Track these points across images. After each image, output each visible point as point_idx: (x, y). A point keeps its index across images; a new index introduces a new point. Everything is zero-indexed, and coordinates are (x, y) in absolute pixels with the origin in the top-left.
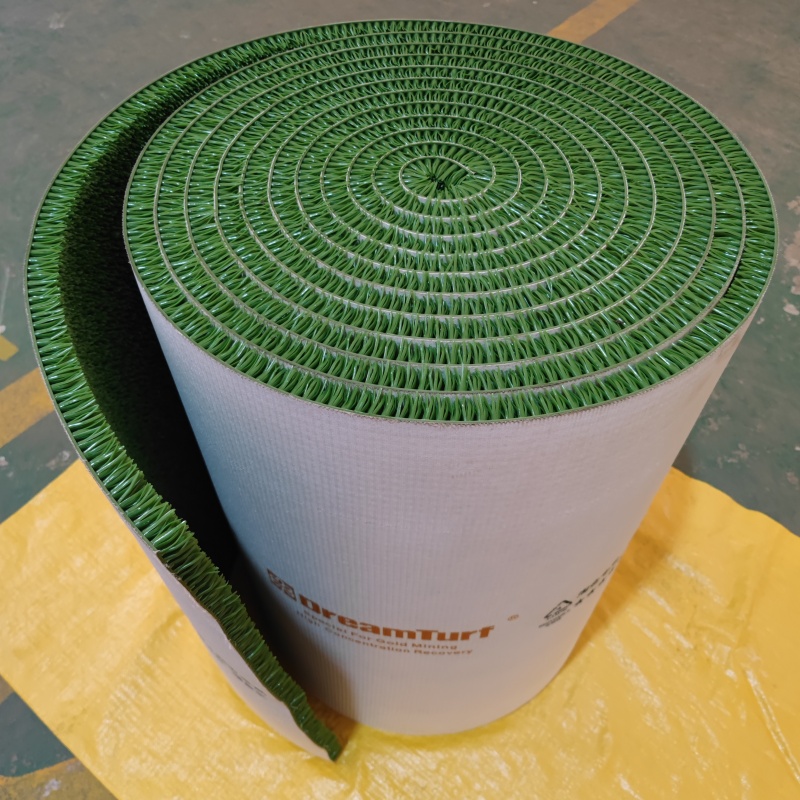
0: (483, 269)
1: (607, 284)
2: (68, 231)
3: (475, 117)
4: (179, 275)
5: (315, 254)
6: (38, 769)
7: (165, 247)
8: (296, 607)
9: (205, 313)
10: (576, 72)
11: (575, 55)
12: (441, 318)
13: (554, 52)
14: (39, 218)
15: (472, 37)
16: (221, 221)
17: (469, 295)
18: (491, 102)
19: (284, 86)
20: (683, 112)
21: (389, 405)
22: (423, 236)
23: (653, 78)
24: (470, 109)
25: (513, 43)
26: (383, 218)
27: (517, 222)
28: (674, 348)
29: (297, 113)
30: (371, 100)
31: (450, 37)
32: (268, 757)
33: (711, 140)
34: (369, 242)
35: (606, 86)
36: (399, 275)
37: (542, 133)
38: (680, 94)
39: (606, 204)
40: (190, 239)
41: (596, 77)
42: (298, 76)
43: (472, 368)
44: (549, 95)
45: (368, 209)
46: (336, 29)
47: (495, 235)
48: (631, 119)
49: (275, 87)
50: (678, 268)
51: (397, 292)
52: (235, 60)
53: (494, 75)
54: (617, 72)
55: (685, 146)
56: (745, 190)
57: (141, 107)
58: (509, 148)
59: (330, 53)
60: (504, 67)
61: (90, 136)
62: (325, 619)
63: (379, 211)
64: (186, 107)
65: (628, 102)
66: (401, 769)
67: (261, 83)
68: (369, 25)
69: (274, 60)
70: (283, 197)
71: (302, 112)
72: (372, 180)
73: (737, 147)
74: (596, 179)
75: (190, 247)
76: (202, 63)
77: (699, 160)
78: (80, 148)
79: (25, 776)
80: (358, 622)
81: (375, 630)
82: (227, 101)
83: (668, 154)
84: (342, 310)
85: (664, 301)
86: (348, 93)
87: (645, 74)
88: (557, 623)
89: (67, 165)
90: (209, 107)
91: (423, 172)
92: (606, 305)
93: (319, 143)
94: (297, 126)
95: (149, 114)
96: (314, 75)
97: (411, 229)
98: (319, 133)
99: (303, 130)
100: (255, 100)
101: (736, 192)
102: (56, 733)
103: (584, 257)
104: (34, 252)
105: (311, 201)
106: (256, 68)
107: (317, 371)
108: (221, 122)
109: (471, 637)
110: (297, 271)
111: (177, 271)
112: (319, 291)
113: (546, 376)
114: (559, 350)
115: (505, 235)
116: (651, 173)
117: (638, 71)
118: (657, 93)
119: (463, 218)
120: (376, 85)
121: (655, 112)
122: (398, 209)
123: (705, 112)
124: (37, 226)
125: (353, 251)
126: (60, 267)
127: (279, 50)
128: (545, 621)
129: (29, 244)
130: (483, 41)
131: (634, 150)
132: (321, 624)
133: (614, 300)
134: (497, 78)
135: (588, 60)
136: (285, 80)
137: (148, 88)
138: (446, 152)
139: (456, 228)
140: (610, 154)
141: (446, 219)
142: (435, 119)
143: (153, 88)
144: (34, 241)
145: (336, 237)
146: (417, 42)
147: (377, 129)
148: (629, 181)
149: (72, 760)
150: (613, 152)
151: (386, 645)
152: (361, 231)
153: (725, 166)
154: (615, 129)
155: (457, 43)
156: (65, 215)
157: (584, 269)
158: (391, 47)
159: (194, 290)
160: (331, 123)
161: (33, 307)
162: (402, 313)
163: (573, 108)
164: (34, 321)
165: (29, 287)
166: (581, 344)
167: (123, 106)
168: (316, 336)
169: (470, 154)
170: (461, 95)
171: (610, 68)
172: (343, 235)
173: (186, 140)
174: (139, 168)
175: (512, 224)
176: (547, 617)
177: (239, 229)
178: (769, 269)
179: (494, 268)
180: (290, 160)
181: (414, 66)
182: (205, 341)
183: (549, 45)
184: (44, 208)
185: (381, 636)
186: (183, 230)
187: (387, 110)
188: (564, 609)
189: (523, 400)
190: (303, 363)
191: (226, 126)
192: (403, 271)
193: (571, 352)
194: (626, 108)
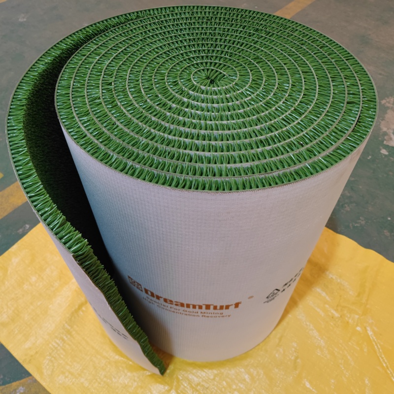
0: (234, 119)
1: (295, 126)
2: (28, 105)
3: (228, 49)
4: (83, 124)
5: (151, 113)
6: (13, 382)
7: (76, 111)
8: (143, 295)
9: (96, 142)
10: (277, 29)
11: (277, 21)
12: (213, 143)
13: (266, 20)
14: (13, 98)
15: (226, 13)
16: (103, 99)
17: (227, 132)
18: (236, 42)
19: (134, 36)
20: (330, 46)
21: (188, 184)
22: (204, 105)
23: (315, 31)
24: (226, 46)
25: (246, 16)
26: (184, 97)
27: (250, 98)
28: (328, 156)
29: (141, 48)
30: (177, 42)
31: (215, 13)
32: (129, 374)
33: (344, 59)
34: (177, 108)
35: (292, 35)
36: (192, 123)
37: (261, 57)
38: (328, 38)
39: (293, 89)
40: (88, 107)
41: (287, 31)
42: (141, 31)
43: (229, 166)
44: (264, 39)
45: (177, 92)
46: (159, 10)
47: (239, 104)
48: (305, 50)
49: (130, 36)
50: (329, 118)
51: (191, 131)
52: (110, 24)
53: (237, 30)
54: (297, 28)
55: (331, 62)
56: (361, 82)
57: (64, 46)
58: (245, 64)
59: (157, 21)
60: (242, 27)
61: (39, 60)
62: (157, 301)
63: (182, 93)
64: (86, 46)
65: (303, 42)
66: (195, 379)
67: (123, 35)
68: (176, 8)
69: (129, 24)
70: (134, 87)
71: (144, 48)
72: (178, 79)
73: (357, 62)
74: (288, 78)
75: (88, 111)
76: (94, 26)
77: (338, 69)
78: (34, 65)
79: (7, 386)
80: (174, 301)
81: (182, 305)
82: (106, 43)
83: (323, 66)
84: (164, 140)
85: (323, 133)
86: (166, 39)
87: (311, 29)
88: (273, 301)
89: (27, 73)
90: (97, 46)
91: (203, 75)
92: (294, 136)
93: (152, 62)
94: (141, 54)
95: (68, 50)
96: (149, 31)
97: (197, 101)
98: (152, 57)
99: (144, 56)
100: (120, 43)
101: (357, 83)
102: (22, 364)
103: (283, 114)
104: (11, 114)
105: (148, 89)
106: (121, 28)
107: (152, 168)
108: (103, 53)
109: (230, 307)
110: (141, 122)
111: (82, 122)
112: (153, 131)
113: (265, 169)
114: (271, 157)
115: (244, 104)
116: (315, 75)
117: (308, 28)
118: (317, 38)
119: (223, 96)
120: (180, 35)
121: (316, 47)
122: (191, 92)
123: (340, 47)
124: (12, 102)
125: (169, 112)
126: (24, 121)
127: (132, 20)
128: (267, 300)
129: (8, 110)
130: (231, 15)
131: (307, 64)
132: (155, 303)
133: (298, 133)
134: (239, 31)
135: (283, 23)
136: (135, 33)
137: (67, 37)
138: (214, 66)
139: (220, 101)
140: (295, 66)
141: (215, 97)
142: (209, 51)
143: (70, 37)
144: (11, 108)
145: (161, 105)
146: (199, 15)
147: (180, 55)
148: (304, 78)
149: (30, 377)
150: (296, 65)
151: (188, 313)
152: (173, 102)
153: (351, 71)
154: (297, 54)
155: (219, 15)
156: (26, 97)
157: (283, 119)
158: (187, 18)
159: (90, 131)
160: (158, 53)
161: (10, 140)
162: (194, 140)
163: (276, 45)
164: (10, 146)
165: (8, 130)
166: (283, 154)
167: (55, 46)
168: (151, 152)
169: (226, 67)
170: (221, 39)
171: (294, 27)
172: (164, 105)
173: (86, 61)
174: (63, 74)
175: (247, 99)
176: (267, 297)
177: (113, 102)
178: (374, 119)
179: (239, 119)
180: (138, 70)
181: (198, 26)
182: (96, 155)
183: (264, 16)
184: (16, 93)
185: (185, 308)
186: (85, 103)
187: (185, 47)
188: (276, 294)
189: (254, 180)
190: (145, 165)
191: (105, 55)
192: (194, 121)
193: (278, 158)
194: (302, 45)
